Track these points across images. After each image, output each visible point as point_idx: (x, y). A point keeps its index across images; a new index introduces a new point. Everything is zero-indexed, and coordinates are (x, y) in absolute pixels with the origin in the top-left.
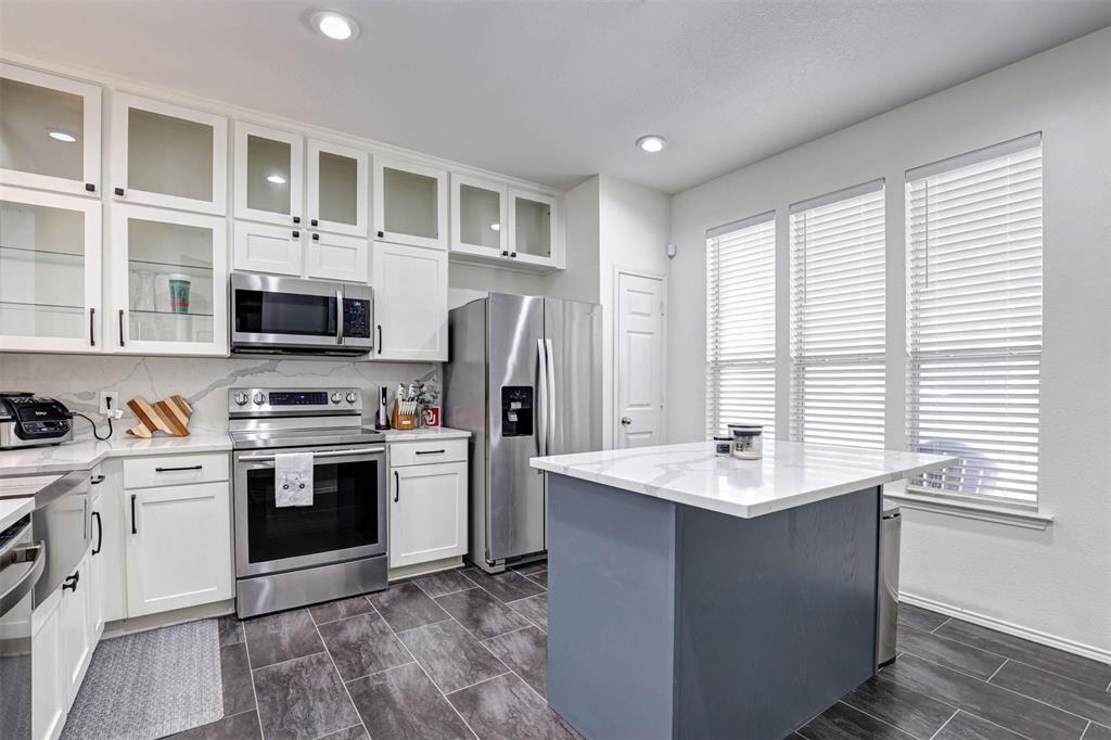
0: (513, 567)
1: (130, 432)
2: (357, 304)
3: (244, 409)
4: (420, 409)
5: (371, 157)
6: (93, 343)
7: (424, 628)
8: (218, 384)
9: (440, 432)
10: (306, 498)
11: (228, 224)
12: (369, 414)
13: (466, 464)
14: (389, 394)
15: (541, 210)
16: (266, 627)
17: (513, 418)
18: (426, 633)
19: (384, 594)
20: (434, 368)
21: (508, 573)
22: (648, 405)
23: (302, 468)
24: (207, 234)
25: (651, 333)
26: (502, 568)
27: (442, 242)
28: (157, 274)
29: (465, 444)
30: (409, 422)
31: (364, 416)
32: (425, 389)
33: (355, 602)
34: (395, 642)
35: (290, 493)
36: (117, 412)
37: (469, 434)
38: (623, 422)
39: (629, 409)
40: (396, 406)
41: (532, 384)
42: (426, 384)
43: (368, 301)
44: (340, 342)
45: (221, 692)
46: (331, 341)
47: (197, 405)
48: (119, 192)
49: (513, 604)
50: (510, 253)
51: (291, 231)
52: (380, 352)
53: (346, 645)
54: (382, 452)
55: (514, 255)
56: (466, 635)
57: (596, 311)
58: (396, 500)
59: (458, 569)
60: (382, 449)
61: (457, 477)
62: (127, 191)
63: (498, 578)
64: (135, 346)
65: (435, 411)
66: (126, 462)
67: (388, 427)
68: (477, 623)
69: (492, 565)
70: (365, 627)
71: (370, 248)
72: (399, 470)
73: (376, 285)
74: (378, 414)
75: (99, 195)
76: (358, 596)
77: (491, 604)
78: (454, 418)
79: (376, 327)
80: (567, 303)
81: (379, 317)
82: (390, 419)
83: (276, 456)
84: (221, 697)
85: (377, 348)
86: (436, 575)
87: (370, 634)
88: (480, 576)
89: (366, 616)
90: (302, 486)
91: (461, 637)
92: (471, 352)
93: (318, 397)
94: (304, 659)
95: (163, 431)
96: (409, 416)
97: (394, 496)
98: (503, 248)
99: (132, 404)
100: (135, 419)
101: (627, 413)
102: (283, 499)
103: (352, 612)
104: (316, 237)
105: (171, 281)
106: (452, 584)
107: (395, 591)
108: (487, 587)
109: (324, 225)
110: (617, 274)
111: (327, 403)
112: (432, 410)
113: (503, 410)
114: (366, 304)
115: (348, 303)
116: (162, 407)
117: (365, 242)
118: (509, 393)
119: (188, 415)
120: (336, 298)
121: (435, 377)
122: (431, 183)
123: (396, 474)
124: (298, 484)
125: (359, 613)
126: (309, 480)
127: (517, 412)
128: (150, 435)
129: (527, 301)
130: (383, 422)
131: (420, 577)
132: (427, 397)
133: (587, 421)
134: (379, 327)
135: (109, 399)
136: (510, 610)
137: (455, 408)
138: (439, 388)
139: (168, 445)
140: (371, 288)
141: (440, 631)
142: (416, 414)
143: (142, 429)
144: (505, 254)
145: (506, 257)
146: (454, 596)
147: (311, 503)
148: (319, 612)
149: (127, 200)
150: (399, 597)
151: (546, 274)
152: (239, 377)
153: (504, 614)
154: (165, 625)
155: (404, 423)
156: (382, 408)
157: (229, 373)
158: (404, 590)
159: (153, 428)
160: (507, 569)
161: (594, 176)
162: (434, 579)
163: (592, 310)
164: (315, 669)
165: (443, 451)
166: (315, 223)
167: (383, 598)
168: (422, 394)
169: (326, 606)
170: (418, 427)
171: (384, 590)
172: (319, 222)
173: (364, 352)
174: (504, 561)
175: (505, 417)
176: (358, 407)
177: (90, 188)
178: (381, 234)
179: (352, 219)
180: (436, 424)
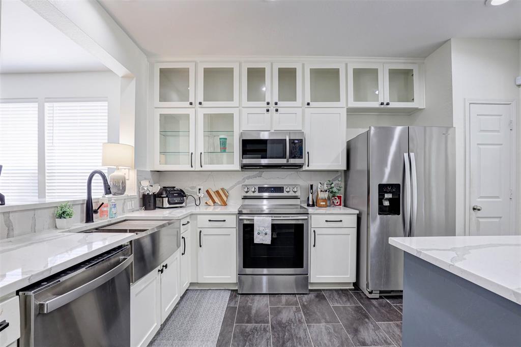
0: (385, 296)
1: (206, 203)
2: (296, 141)
3: (248, 194)
4: (331, 196)
5: (303, 65)
6: (192, 167)
7: (323, 325)
8: (238, 183)
9: (342, 210)
10: (267, 240)
11: (240, 110)
12: (304, 198)
13: (355, 230)
14: (314, 188)
15: (407, 74)
16: (248, 301)
17: (386, 203)
18: (324, 330)
19: (306, 296)
20: (340, 174)
21: (381, 300)
22: (498, 197)
23: (266, 225)
24: (231, 116)
25: (501, 144)
26: (377, 296)
27: (342, 103)
28: (215, 136)
29: (355, 217)
30: (324, 203)
31: (301, 199)
32: (333, 185)
33: (291, 297)
34: (305, 330)
35: (261, 237)
36: (201, 195)
37: (357, 212)
38: (474, 209)
39: (479, 200)
40: (318, 194)
41: (400, 182)
42: (334, 183)
43: (302, 140)
44: (288, 161)
45: (219, 332)
46: (283, 161)
47: (230, 192)
48: (200, 103)
49: (383, 325)
50: (385, 103)
51: (266, 109)
52: (308, 166)
53: (280, 323)
54: (306, 219)
55: (388, 104)
56: (347, 339)
57: (450, 131)
58: (314, 246)
59: (350, 289)
60: (307, 217)
61: (350, 236)
62: (203, 103)
63: (374, 302)
64: (206, 167)
65: (340, 198)
66: (198, 216)
67: (313, 205)
68: (356, 331)
69: (371, 293)
70: (291, 315)
71: (303, 112)
72: (316, 230)
73: (307, 131)
74: (308, 198)
75: (194, 106)
76: (293, 294)
77: (366, 320)
78: (351, 202)
79: (306, 153)
80: (428, 129)
81: (307, 147)
82: (315, 201)
83: (254, 218)
84: (218, 335)
85: (307, 164)
86: (336, 290)
87: (293, 320)
88: (362, 298)
89: (294, 307)
90: (266, 234)
91: (344, 339)
92: (359, 164)
93: (280, 189)
94: (258, 325)
95: (217, 203)
96: (324, 200)
97: (313, 244)
98: (381, 101)
99: (207, 191)
100: (208, 198)
101: (477, 202)
102: (258, 239)
103: (288, 304)
104: (277, 110)
105: (220, 139)
106: (344, 299)
107: (312, 296)
108: (366, 306)
109: (280, 104)
110: (467, 104)
111: (283, 192)
112: (338, 197)
113: (379, 199)
114: (301, 141)
115: (292, 142)
116: (217, 192)
117: (301, 109)
118: (383, 188)
119: (227, 197)
120: (286, 140)
121: (340, 179)
122: (336, 72)
123: (314, 231)
124: (264, 233)
125: (291, 305)
126: (269, 231)
127: (389, 200)
128: (213, 205)
129: (398, 130)
130: (311, 203)
131: (327, 290)
132: (335, 190)
133: (443, 207)
134: (308, 153)
135: (200, 189)
136: (379, 328)
137: (351, 196)
138: (343, 185)
139: (219, 209)
140: (303, 132)
141: (332, 331)
142: (329, 198)
143: (210, 202)
144: (382, 104)
145: (382, 106)
146: (344, 308)
147: (270, 243)
148: (272, 299)
149: (204, 106)
150: (313, 300)
151: (411, 113)
152: (247, 180)
153: (374, 330)
154: (211, 289)
155: (322, 203)
156: (311, 195)
157: (243, 178)
158: (317, 297)
159: (214, 202)
160: (381, 297)
161: (448, 40)
162: (335, 293)
163: (447, 132)
164: (261, 334)
165: (341, 221)
166: (276, 104)
167: (305, 298)
168: (332, 188)
169: (277, 296)
170: (330, 206)
171: (306, 294)
172: (278, 103)
173: (300, 166)
174: (378, 292)
175: (380, 203)
176: (298, 194)
177: (191, 104)
178: (308, 104)
179: (294, 99)
180: (340, 205)
